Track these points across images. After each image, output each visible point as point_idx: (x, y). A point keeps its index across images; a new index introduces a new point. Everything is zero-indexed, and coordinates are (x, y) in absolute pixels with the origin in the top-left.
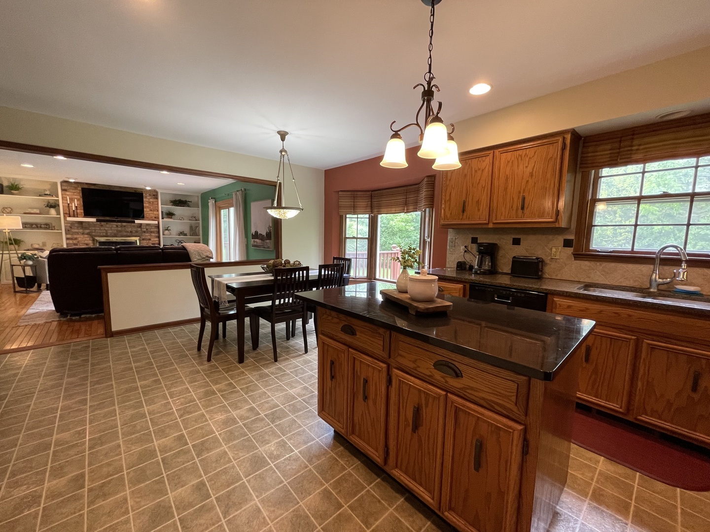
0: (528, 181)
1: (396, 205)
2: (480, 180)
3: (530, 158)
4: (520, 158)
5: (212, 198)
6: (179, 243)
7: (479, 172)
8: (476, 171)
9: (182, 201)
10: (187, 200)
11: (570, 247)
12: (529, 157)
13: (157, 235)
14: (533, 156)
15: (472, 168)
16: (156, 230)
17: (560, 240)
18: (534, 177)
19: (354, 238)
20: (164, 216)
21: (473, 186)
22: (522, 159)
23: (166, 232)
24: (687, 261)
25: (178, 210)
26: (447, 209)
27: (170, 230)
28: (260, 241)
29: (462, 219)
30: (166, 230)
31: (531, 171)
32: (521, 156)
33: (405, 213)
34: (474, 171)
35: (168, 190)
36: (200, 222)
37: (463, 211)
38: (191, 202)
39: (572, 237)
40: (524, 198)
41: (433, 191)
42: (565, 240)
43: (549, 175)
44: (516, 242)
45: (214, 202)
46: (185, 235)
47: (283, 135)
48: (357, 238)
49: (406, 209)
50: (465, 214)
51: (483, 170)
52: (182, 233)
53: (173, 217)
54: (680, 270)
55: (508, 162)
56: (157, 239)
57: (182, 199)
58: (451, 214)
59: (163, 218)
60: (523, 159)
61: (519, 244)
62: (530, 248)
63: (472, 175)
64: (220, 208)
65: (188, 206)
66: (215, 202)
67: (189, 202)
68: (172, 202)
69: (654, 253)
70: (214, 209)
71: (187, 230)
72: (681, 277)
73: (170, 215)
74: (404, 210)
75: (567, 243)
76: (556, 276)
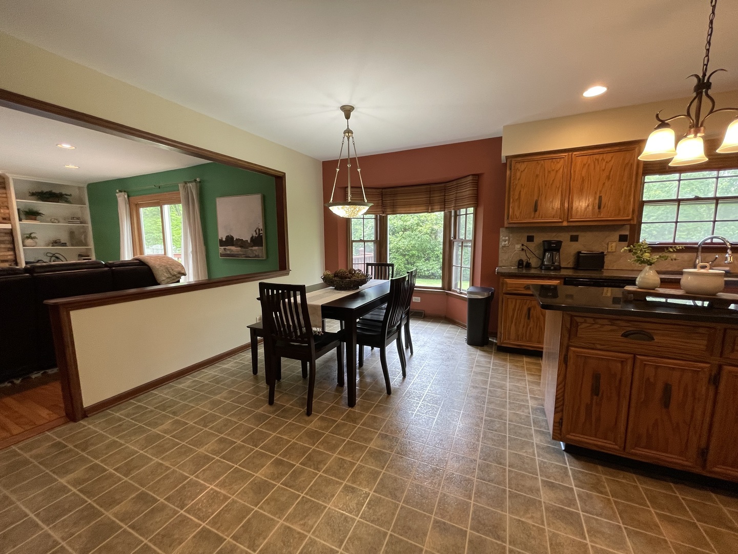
0: (604, 184)
1: (417, 204)
2: (553, 180)
3: (607, 162)
4: (596, 162)
5: (120, 191)
6: (52, 257)
7: (553, 174)
8: (549, 172)
9: (55, 194)
10: (64, 193)
11: (624, 241)
12: (605, 161)
13: (9, 246)
14: (610, 161)
15: (544, 169)
16: (7, 238)
17: (616, 236)
18: (611, 180)
19: (361, 241)
20: (23, 216)
21: (546, 185)
22: (598, 163)
23: (29, 241)
24: (732, 249)
25: (45, 207)
26: (516, 208)
27: (35, 238)
28: (239, 249)
29: (533, 218)
30: (28, 238)
31: (608, 175)
32: (598, 160)
33: (430, 213)
34: (546, 172)
35: (24, 175)
36: (90, 225)
37: (536, 210)
38: (70, 195)
39: (627, 233)
40: (600, 197)
41: (477, 190)
42: (621, 236)
43: (625, 179)
44: (574, 239)
45: (126, 196)
46: (64, 244)
47: (347, 111)
48: (364, 241)
49: (430, 208)
50: (537, 213)
51: (557, 171)
52: (56, 243)
53: (38, 217)
54: (727, 255)
55: (585, 165)
56: (11, 253)
57: (54, 191)
58: (521, 213)
59: (20, 220)
60: (600, 162)
61: (577, 240)
62: (588, 244)
63: (544, 176)
64: (138, 206)
65: (67, 201)
66: (128, 196)
67: (66, 195)
68: (33, 194)
69: (696, 244)
70: (128, 206)
71: (64, 237)
72: (729, 260)
73: (31, 214)
74: (428, 209)
75: (623, 238)
76: (613, 267)
